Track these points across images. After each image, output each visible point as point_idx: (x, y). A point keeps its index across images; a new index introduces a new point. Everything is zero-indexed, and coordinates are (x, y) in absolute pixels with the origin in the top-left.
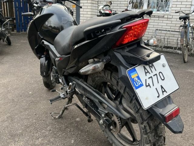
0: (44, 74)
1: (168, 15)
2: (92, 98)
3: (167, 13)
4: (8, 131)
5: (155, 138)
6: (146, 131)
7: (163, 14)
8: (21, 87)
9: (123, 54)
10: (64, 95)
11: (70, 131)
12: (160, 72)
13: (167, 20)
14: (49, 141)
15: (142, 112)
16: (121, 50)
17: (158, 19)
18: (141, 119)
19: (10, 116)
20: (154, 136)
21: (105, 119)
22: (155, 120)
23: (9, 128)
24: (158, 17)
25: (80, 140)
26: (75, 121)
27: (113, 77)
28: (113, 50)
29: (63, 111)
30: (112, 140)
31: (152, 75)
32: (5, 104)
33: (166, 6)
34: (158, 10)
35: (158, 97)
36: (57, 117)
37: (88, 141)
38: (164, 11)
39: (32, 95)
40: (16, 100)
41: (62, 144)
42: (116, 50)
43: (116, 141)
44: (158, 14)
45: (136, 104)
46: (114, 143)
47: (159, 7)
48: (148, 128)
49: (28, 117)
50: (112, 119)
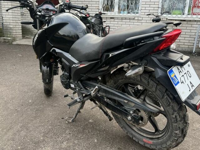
0: (47, 81)
1: (138, 17)
2: (116, 98)
3: (137, 15)
4: (29, 140)
5: (183, 125)
6: (176, 120)
7: (133, 16)
8: (17, 96)
9: (159, 58)
10: (80, 99)
11: (89, 132)
12: (188, 71)
13: (138, 22)
14: (74, 143)
15: (173, 104)
16: (157, 55)
17: (129, 21)
18: (172, 110)
19: (22, 126)
20: (183, 123)
21: (133, 115)
22: (183, 110)
23: (29, 137)
24: (129, 19)
25: (101, 138)
26: (89, 123)
27: (143, 78)
28: (150, 55)
29: (77, 115)
30: (132, 134)
31: (183, 74)
32: (10, 115)
33: (136, 9)
34: (128, 13)
35: (190, 91)
36: (70, 121)
37: (108, 138)
38: (134, 13)
39: (33, 103)
40: (19, 110)
41: (87, 144)
42: (153, 55)
43: (136, 135)
44: (129, 16)
45: (167, 98)
46: (135, 136)
47: (129, 9)
48: (178, 117)
49: (42, 125)
50: (140, 114)
